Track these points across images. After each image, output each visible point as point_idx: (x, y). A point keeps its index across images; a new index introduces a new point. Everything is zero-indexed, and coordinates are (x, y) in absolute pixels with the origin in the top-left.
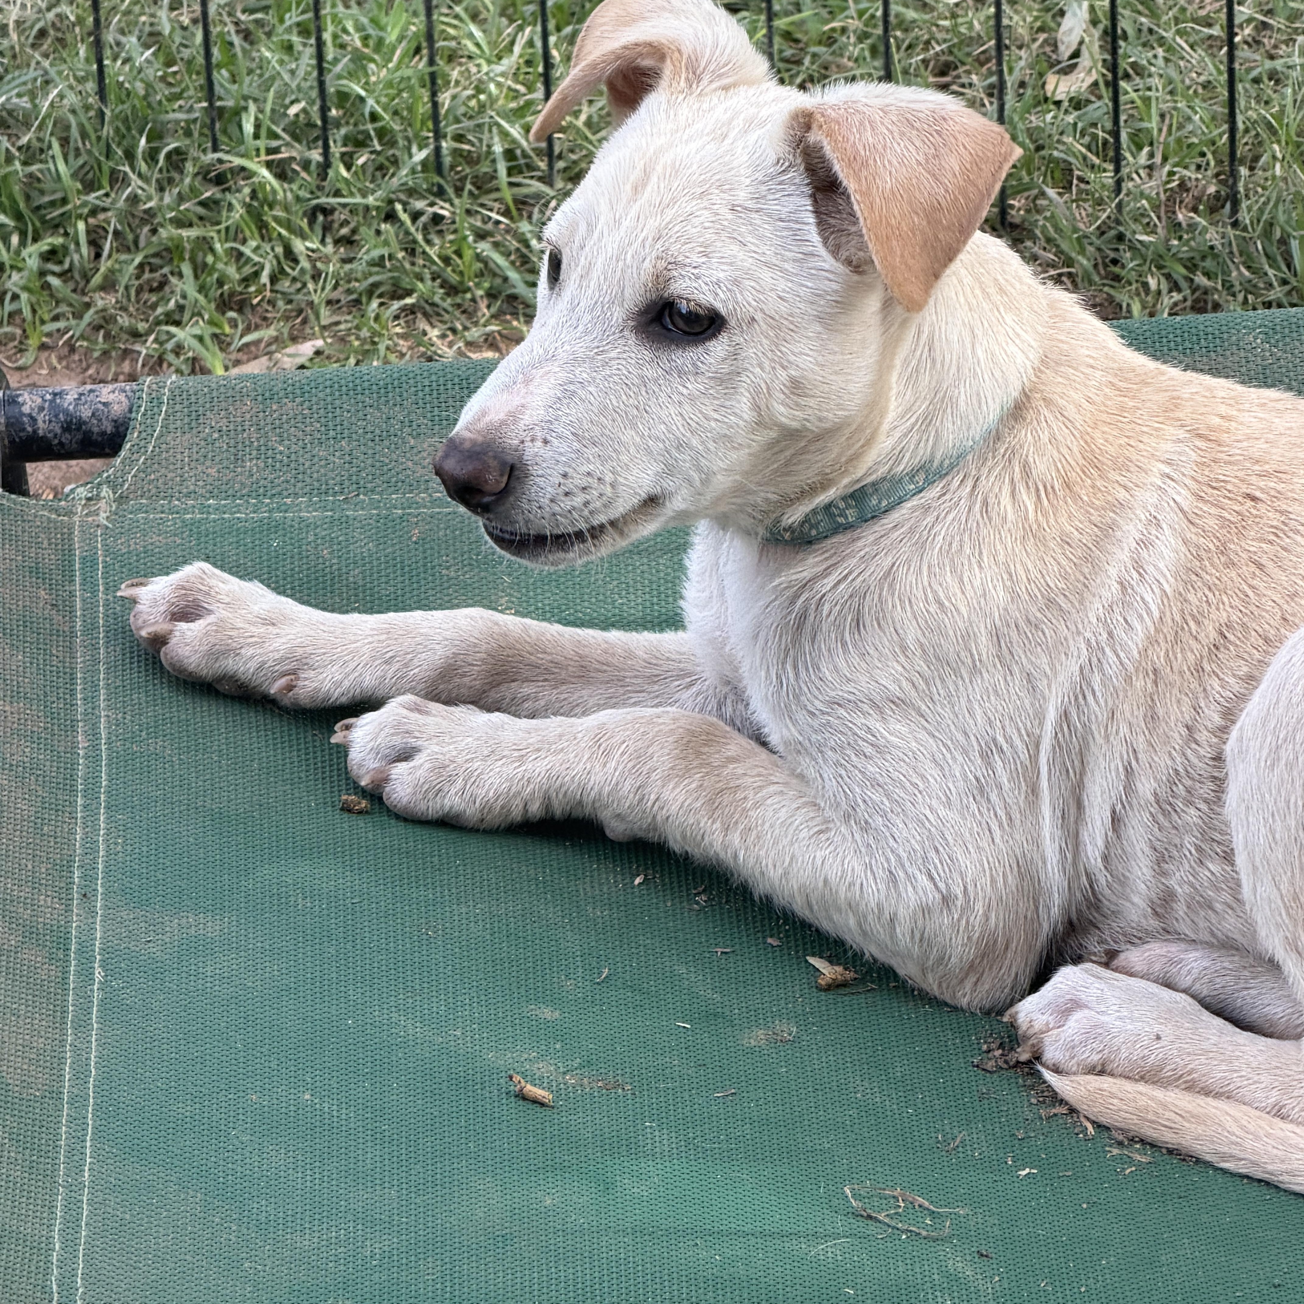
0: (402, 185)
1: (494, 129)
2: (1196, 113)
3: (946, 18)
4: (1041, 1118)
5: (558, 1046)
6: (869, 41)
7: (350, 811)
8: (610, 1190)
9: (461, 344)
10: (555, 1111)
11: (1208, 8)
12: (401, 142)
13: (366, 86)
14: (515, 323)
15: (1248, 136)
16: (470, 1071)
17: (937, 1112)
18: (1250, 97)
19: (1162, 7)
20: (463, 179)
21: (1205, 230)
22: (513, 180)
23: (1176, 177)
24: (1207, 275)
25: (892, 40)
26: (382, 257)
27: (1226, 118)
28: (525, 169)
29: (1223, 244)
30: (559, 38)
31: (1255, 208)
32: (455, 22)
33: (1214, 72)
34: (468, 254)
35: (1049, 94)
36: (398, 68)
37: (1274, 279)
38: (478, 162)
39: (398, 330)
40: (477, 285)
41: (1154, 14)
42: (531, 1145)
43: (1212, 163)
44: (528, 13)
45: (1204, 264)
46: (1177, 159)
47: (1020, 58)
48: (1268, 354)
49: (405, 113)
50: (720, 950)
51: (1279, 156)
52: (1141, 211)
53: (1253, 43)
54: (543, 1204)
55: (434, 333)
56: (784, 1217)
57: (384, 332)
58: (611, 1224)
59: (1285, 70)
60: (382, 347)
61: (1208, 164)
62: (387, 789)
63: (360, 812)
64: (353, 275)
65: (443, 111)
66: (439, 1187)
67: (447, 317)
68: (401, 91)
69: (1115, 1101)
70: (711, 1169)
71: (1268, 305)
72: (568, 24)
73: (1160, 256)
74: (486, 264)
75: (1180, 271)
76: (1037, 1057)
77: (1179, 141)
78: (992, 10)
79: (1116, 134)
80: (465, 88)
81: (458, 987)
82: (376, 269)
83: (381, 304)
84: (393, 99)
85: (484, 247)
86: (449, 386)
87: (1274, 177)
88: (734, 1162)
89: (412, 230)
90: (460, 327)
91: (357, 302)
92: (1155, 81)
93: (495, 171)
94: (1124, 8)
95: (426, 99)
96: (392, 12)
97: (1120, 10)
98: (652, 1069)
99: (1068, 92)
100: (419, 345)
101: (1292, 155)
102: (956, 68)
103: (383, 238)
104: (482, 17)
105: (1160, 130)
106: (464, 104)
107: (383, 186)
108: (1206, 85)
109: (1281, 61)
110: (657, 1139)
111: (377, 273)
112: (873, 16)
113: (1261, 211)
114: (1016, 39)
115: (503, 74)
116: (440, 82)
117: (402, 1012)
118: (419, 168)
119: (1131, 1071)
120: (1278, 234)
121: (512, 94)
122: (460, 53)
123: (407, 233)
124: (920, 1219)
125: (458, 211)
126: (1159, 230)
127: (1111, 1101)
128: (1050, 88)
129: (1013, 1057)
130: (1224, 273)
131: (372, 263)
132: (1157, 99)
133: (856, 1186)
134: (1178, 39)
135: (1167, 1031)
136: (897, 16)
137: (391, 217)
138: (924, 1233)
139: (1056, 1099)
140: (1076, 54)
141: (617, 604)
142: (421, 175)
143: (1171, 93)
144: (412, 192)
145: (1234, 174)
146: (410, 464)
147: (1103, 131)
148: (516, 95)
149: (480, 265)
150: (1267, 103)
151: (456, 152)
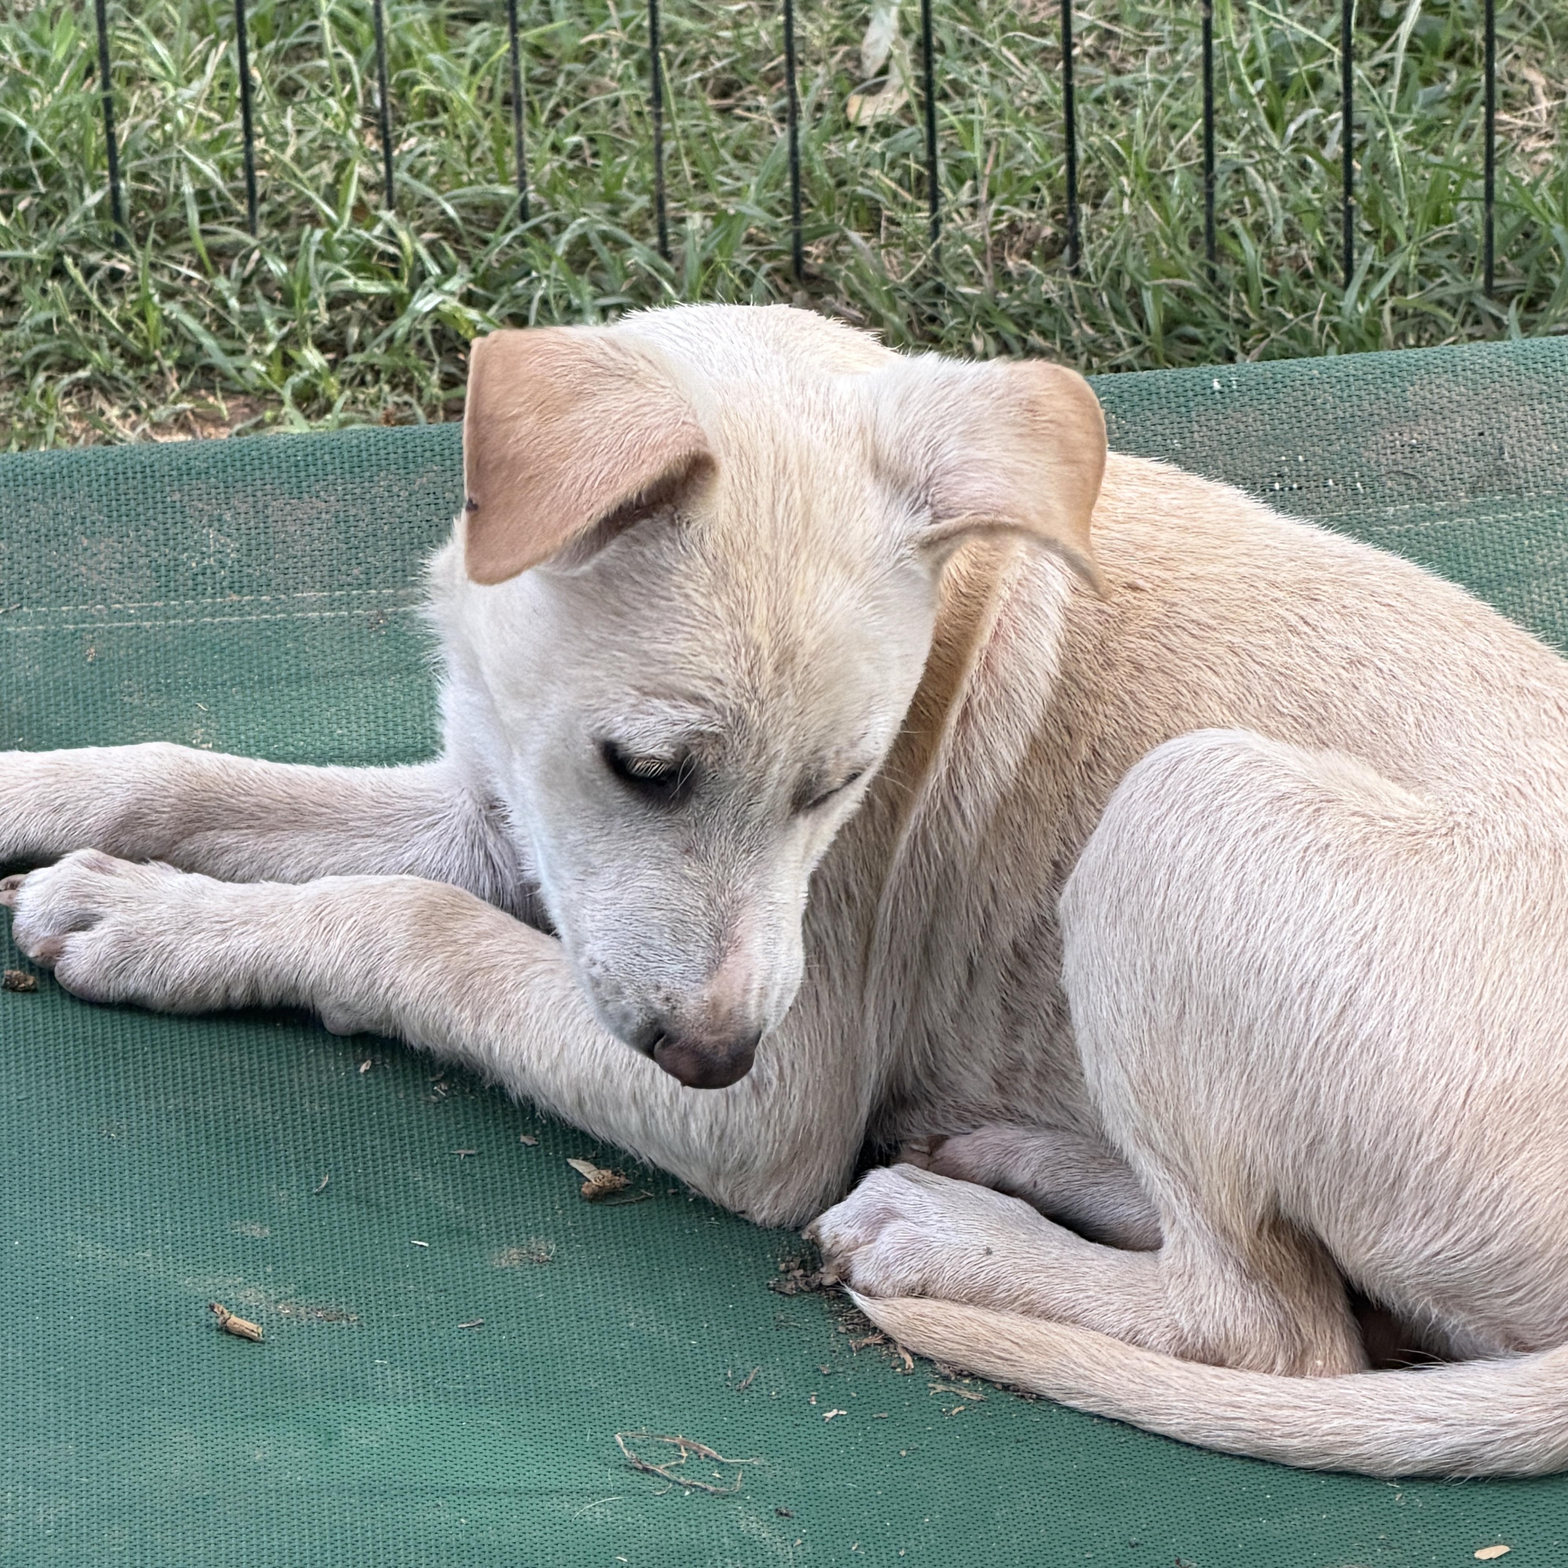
0: (73, 234)
1: (183, 166)
2: (1028, 139)
3: (727, 28)
4: (850, 1350)
5: (269, 1269)
6: (635, 57)
7: (14, 989)
8: (333, 1442)
9: (146, 425)
10: (266, 1346)
11: (1042, 14)
12: (70, 183)
13: (28, 114)
14: (211, 400)
15: (1091, 166)
16: (163, 1301)
17: (726, 1344)
18: (1092, 120)
19: (986, 12)
20: (146, 227)
21: (1040, 281)
22: (207, 226)
23: (1005, 217)
24: (1043, 333)
25: (662, 55)
26: (49, 322)
27: (1064, 146)
28: (221, 214)
29: (1061, 297)
30: (260, 55)
31: (1100, 253)
32: (135, 37)
33: (1049, 91)
34: (153, 317)
35: (852, 119)
36: (64, 93)
37: (1122, 338)
38: (164, 205)
39: (70, 409)
40: (165, 355)
41: (977, 21)
42: (237, 1388)
43: (1048, 200)
44: (222, 27)
45: (1039, 321)
46: (1005, 196)
47: (817, 76)
48: (1114, 427)
49: (75, 147)
50: (463, 1152)
51: (1128, 190)
52: (963, 258)
53: (1097, 55)
54: (252, 1459)
55: (113, 413)
56: (542, 1471)
57: (53, 412)
58: (335, 1482)
59: (1134, 87)
60: (50, 431)
61: (1043, 201)
62: (60, 964)
63: (26, 990)
64: (15, 344)
65: (120, 145)
66: (125, 1440)
67: (128, 393)
68: (69, 122)
69: (938, 1329)
70: (454, 1415)
71: (1117, 369)
72: (272, 38)
73: (987, 312)
74: (175, 329)
75: (1010, 329)
76: (845, 1278)
77: (1008, 173)
78: (781, 18)
79: (931, 165)
80: (147, 117)
81: (147, 1200)
82: (41, 336)
83: (49, 378)
84: (61, 130)
85: (173, 309)
86: (130, 474)
87: (1122, 216)
88: (483, 1407)
89: (85, 288)
90: (144, 405)
91: (19, 376)
92: (979, 102)
93: (185, 217)
94: (941, 14)
95: (100, 131)
96: (57, 27)
97: (935, 16)
98: (382, 1295)
99: (874, 116)
100: (95, 427)
101: (1143, 189)
102: (740, 88)
103: (50, 298)
104: (167, 31)
105: (985, 161)
106: (146, 135)
107: (49, 235)
108: (1041, 107)
109: (1130, 77)
110: (389, 1379)
111: (44, 341)
112: (639, 27)
113: (1107, 256)
114: (812, 53)
115: (193, 100)
116: (116, 109)
117: (79, 1231)
118: (93, 214)
119: (957, 1293)
120: (1127, 283)
121: (203, 124)
122: (141, 74)
123: (79, 292)
124: (706, 1472)
125: (140, 265)
126: (986, 280)
127: (935, 1328)
128: (852, 111)
129: (815, 1279)
130: (1062, 331)
131: (37, 329)
132: (981, 123)
133: (629, 1434)
134: (1004, 50)
135: (999, 1244)
136: (669, 25)
137: (59, 272)
138: (712, 1489)
139: (867, 1326)
140: (884, 71)
141: (335, 735)
142: (94, 222)
143: (998, 116)
144: (85, 243)
145: (1073, 212)
146: (83, 569)
147: (917, 162)
148: (210, 124)
149: (168, 330)
150: (1112, 127)
151: (136, 194)
